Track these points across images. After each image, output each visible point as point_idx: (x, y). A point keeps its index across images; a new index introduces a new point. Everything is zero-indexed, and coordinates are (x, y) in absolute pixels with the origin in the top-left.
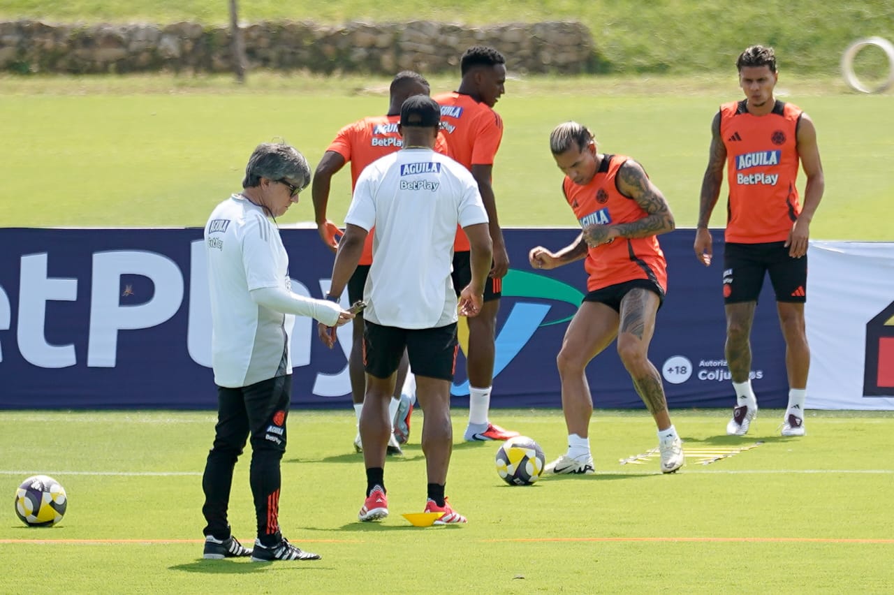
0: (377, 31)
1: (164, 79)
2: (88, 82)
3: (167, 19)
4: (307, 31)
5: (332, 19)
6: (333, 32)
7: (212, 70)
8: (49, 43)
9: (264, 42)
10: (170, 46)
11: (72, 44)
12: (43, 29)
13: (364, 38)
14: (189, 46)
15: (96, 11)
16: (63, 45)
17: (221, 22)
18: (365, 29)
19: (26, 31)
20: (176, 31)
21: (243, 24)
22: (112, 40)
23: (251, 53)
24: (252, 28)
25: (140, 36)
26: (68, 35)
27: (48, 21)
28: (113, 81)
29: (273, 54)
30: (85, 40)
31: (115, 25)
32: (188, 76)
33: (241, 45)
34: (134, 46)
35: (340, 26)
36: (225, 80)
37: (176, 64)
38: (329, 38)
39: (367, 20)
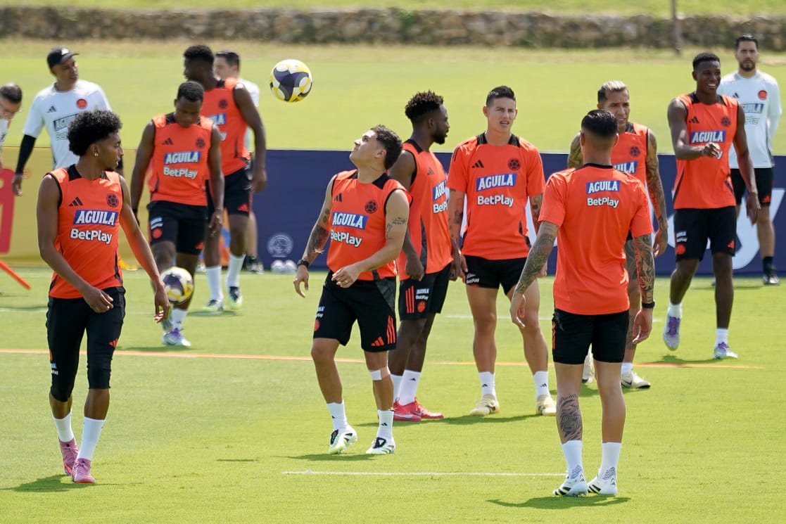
0: (770, 22)
1: (625, 53)
2: (576, 54)
3: (630, 12)
4: (724, 21)
5: (740, 14)
6: (742, 23)
7: (657, 46)
8: (549, 27)
9: (694, 29)
10: (631, 30)
11: (564, 28)
12: (545, 18)
13: (762, 27)
14: (644, 31)
15: (582, 6)
16: (558, 29)
17: (665, 15)
18: (763, 21)
19: (534, 19)
20: (635, 20)
21: (681, 16)
22: (592, 26)
23: (686, 36)
24: (688, 20)
25: (611, 25)
26: (562, 23)
27: (549, 12)
28: (592, 54)
29: (700, 37)
30: (574, 26)
31: (594, 15)
32: (643, 51)
33: (678, 31)
34: (607, 30)
35: (746, 18)
36: (667, 54)
37: (635, 42)
38: (740, 27)
39: (764, 14)
